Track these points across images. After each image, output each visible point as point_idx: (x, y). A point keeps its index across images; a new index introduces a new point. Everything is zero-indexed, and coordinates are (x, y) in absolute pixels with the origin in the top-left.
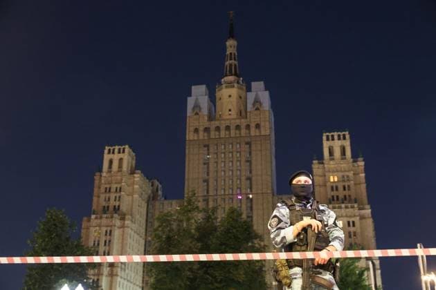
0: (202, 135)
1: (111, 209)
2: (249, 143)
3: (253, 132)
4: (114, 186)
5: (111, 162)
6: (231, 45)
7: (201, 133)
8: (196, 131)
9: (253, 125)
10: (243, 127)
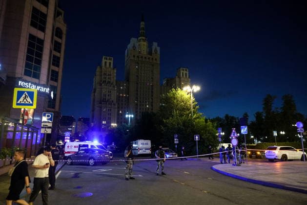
0: (136, 59)
1: (107, 82)
2: (153, 65)
3: (154, 61)
4: (108, 73)
5: (106, 63)
6: (142, 24)
7: (136, 58)
8: (134, 56)
9: (154, 59)
10: (151, 58)
